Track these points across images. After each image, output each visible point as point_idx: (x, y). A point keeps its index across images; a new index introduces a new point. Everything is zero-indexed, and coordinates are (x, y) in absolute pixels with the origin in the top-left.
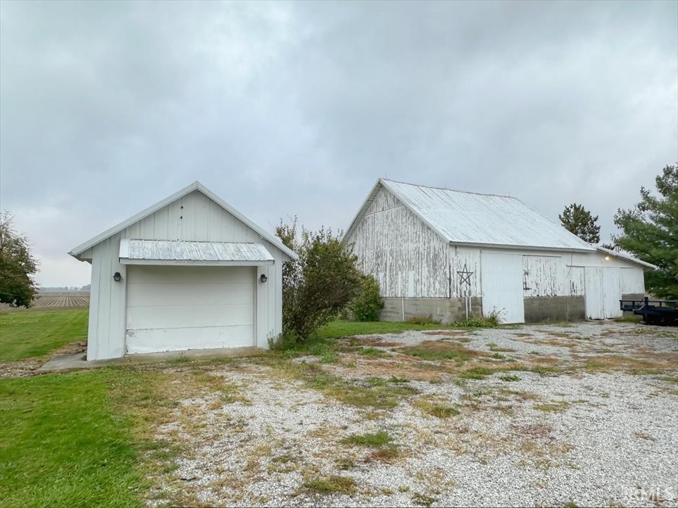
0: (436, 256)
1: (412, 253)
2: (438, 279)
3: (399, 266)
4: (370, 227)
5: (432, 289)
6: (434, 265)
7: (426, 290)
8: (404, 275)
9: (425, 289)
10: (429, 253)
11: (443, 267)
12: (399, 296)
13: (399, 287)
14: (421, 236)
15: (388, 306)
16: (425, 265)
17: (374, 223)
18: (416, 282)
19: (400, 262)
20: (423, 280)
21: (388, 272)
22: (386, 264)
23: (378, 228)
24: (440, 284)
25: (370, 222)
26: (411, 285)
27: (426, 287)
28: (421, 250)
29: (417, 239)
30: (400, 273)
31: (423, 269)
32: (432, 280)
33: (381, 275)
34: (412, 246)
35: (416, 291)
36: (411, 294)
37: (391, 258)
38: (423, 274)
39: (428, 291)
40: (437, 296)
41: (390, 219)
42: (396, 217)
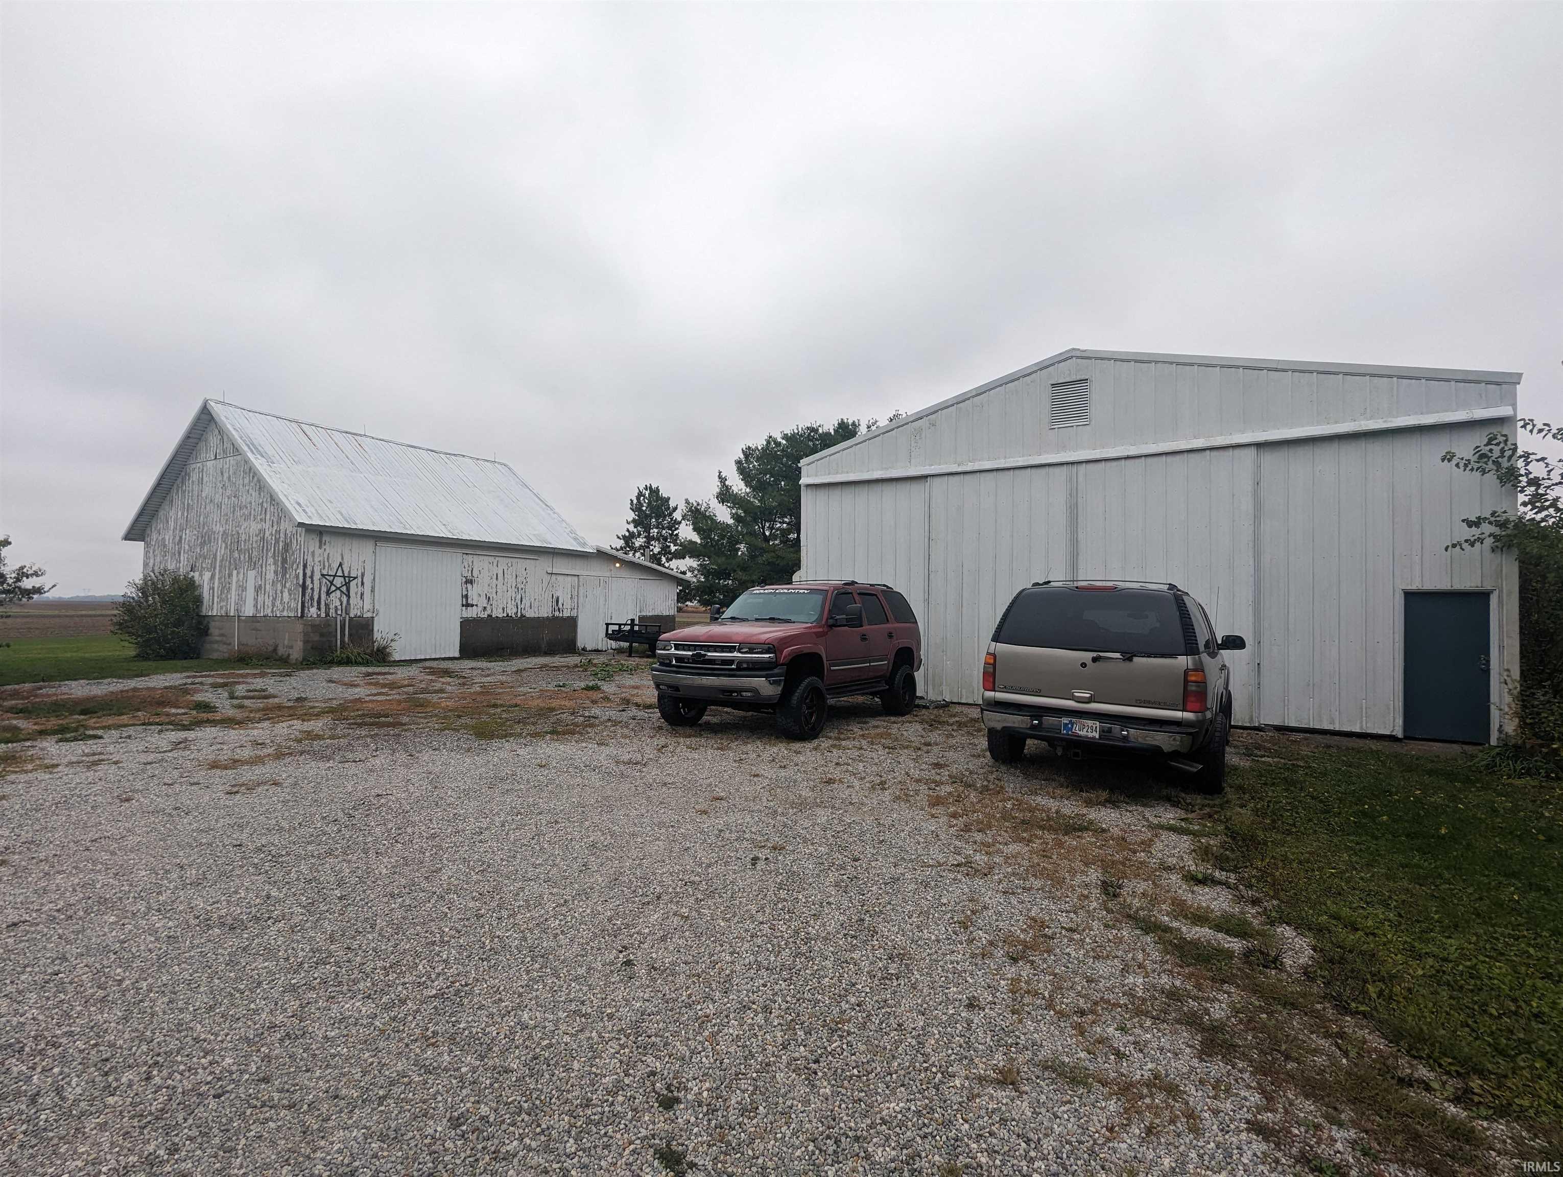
0: (287, 546)
1: (255, 538)
2: (287, 585)
3: (235, 560)
4: (196, 488)
5: (278, 602)
6: (284, 561)
7: (270, 605)
8: (241, 576)
9: (268, 603)
10: (277, 541)
11: (294, 567)
12: (232, 614)
13: (233, 597)
14: (268, 513)
15: (214, 631)
16: (271, 561)
17: (201, 481)
18: (258, 589)
19: (236, 555)
20: (267, 586)
21: (217, 571)
22: (215, 556)
23: (207, 491)
24: (290, 595)
25: (195, 477)
26: (250, 593)
27: (271, 598)
28: (267, 534)
29: (263, 516)
30: (235, 572)
31: (268, 567)
32: (279, 587)
33: (207, 575)
34: (255, 527)
35: (256, 606)
36: (249, 611)
37: (224, 545)
38: (268, 577)
39: (273, 605)
40: (285, 614)
41: (226, 475)
42: (235, 473)
